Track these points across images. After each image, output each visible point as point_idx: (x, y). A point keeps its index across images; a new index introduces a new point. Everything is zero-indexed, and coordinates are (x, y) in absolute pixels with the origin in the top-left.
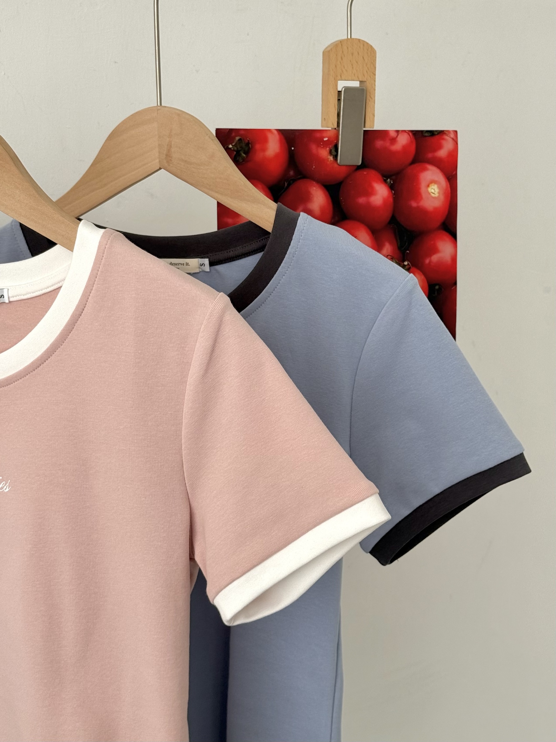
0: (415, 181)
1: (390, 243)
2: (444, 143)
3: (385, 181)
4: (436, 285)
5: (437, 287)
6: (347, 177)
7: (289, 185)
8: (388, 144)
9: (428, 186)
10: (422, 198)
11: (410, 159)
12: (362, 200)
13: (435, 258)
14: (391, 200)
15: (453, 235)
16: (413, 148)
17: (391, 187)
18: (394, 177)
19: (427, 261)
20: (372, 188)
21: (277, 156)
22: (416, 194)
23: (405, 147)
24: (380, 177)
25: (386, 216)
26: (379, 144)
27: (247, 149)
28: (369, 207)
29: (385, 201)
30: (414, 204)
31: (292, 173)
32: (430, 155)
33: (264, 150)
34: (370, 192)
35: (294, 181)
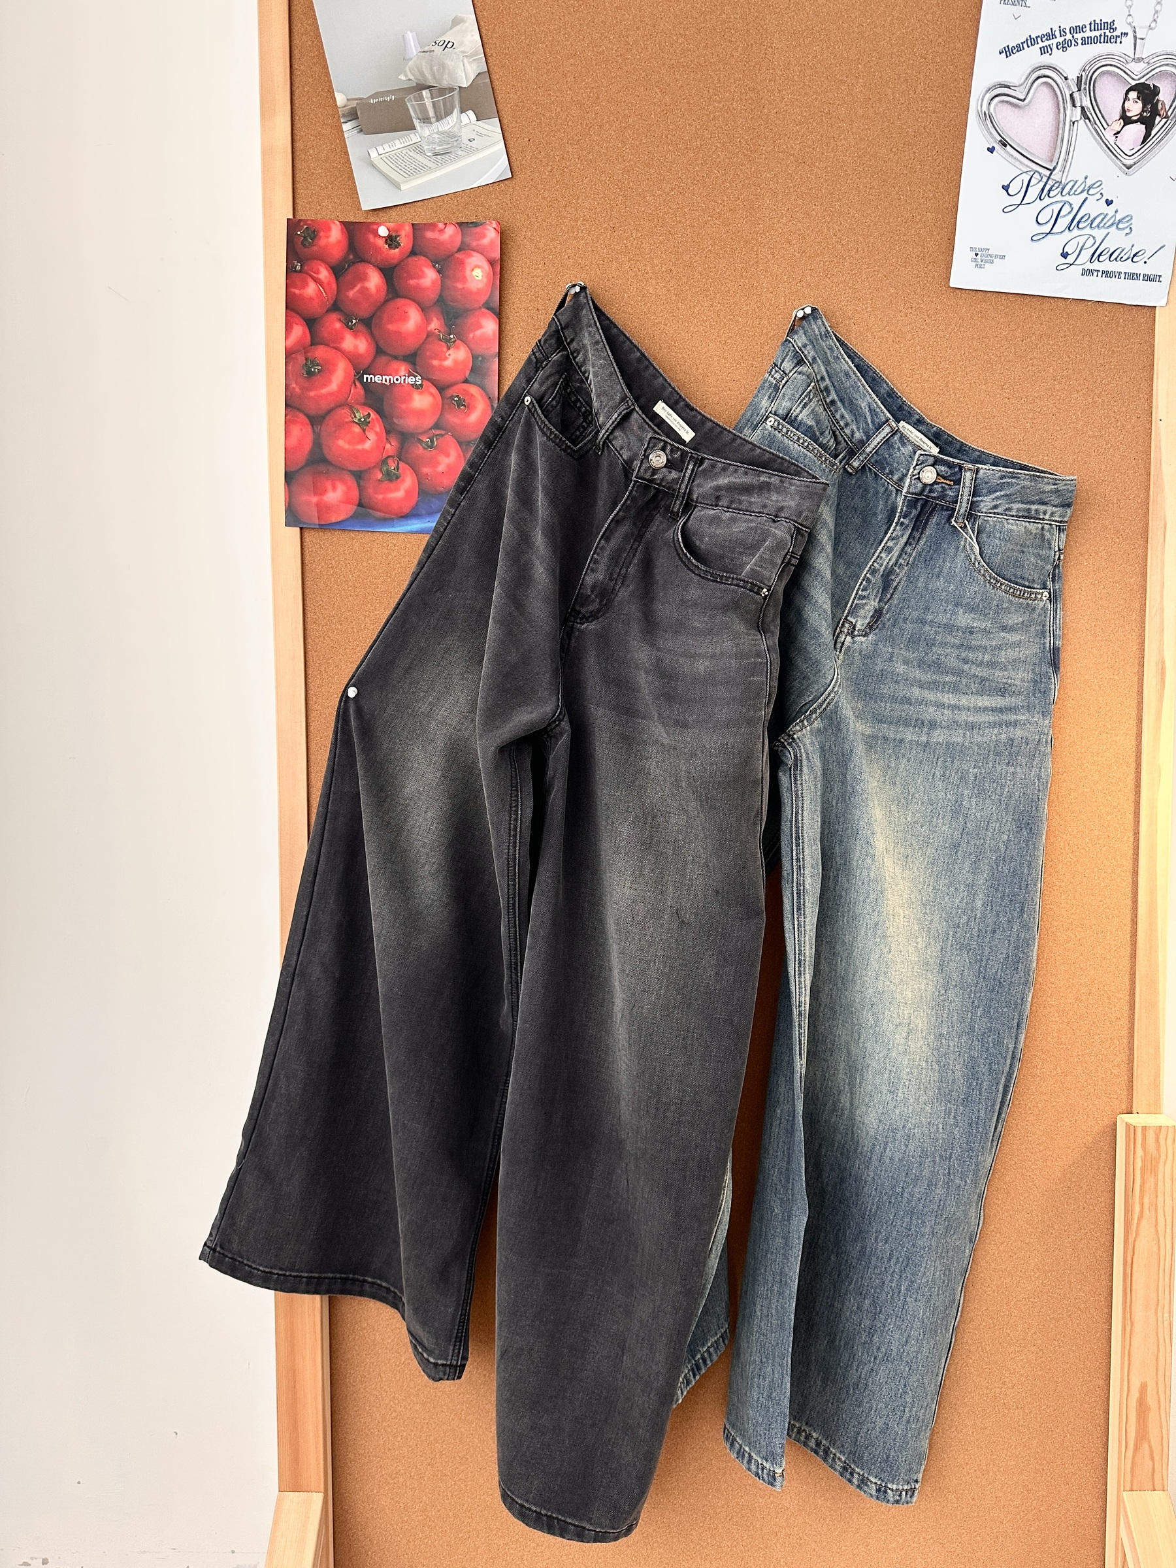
0: (461, 264)
1: (438, 319)
2: (485, 232)
3: (434, 267)
4: (479, 356)
6: (399, 263)
7: (349, 267)
8: (436, 235)
9: (473, 270)
10: (467, 280)
11: (457, 247)
12: (412, 282)
13: (478, 333)
14: (439, 283)
16: (459, 238)
17: (439, 272)
18: (442, 263)
19: (471, 336)
20: (423, 271)
21: (339, 243)
22: (463, 278)
23: (451, 237)
24: (430, 263)
25: (433, 296)
26: (429, 235)
27: (312, 235)
28: (418, 288)
29: (434, 282)
30: (459, 286)
31: (352, 257)
32: (475, 244)
33: (327, 236)
34: (421, 276)
35: (354, 263)
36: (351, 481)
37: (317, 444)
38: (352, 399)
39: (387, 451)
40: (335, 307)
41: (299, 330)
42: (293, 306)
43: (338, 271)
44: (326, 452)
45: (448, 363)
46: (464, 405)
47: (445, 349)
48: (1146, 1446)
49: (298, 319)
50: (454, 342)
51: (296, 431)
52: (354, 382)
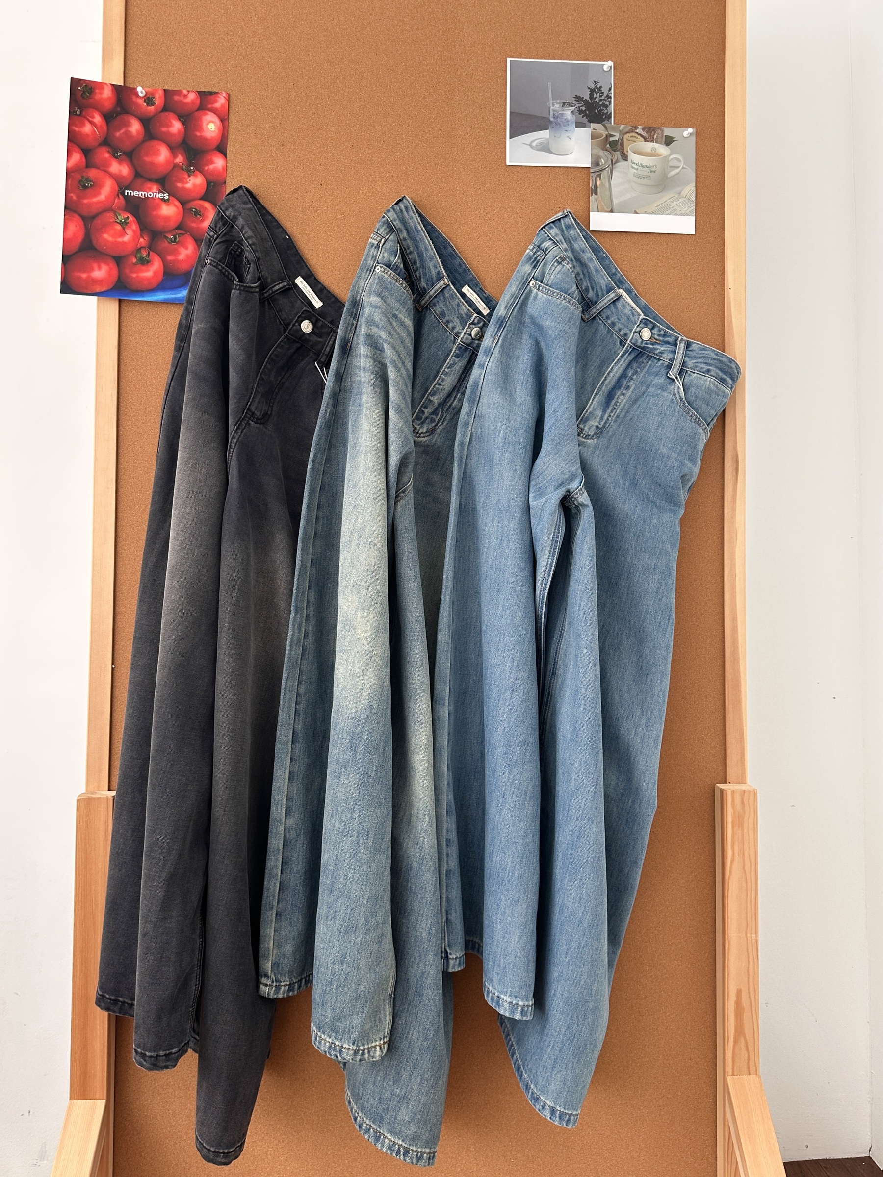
0: (199, 119)
1: (182, 156)
2: (219, 99)
3: (180, 120)
4: (211, 182)
5: (212, 184)
6: (154, 116)
7: (117, 116)
8: (182, 98)
9: (208, 124)
10: (203, 131)
11: (197, 107)
12: (164, 129)
13: (211, 167)
14: (183, 130)
15: (225, 155)
16: (198, 101)
17: (183, 123)
18: (185, 117)
19: (206, 168)
20: (171, 123)
21: (109, 98)
22: (200, 129)
23: (192, 100)
24: (177, 117)
25: (179, 139)
26: (176, 98)
27: (90, 91)
28: (168, 134)
29: (179, 131)
30: (198, 134)
31: (119, 109)
32: (210, 106)
33: (101, 94)
34: (171, 125)
35: (120, 114)
36: (113, 264)
37: (88, 237)
38: (115, 207)
39: (141, 244)
40: (106, 142)
41: (77, 157)
42: (73, 139)
43: (108, 117)
44: (94, 242)
48: (743, 1040)
49: (76, 148)
51: (72, 227)
52: (118, 195)
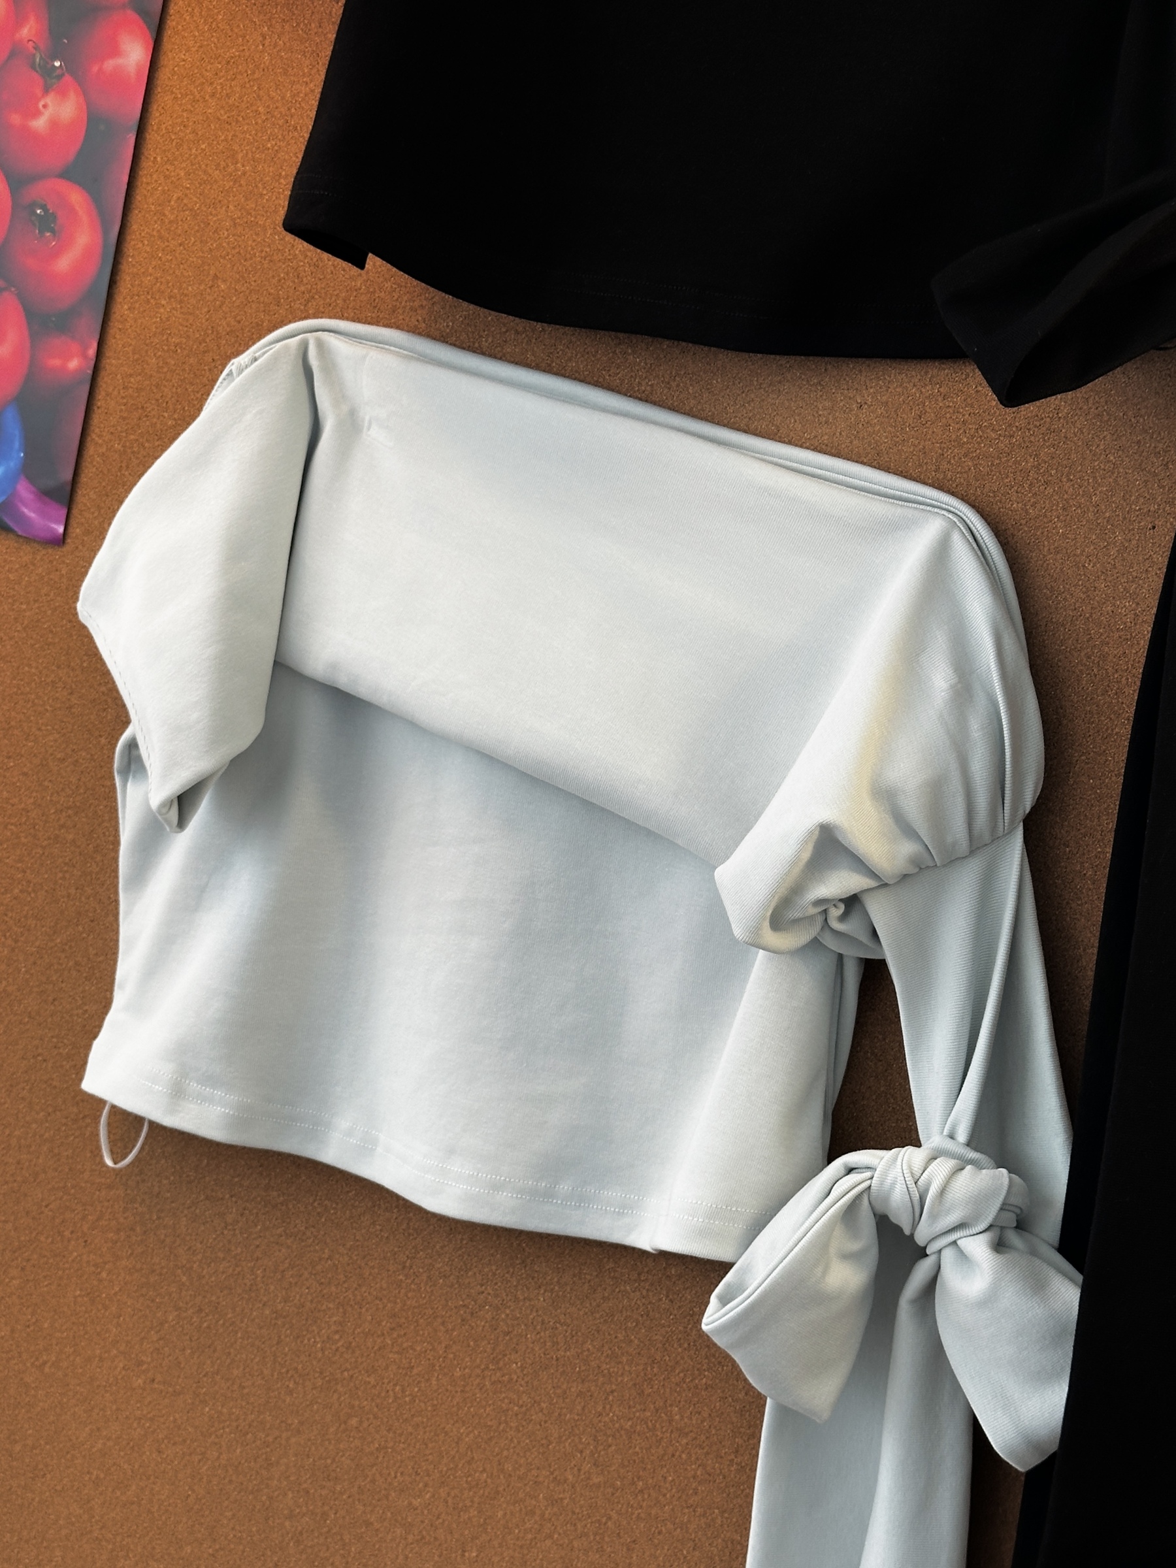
45: (40, 124)
46: (53, 231)
47: (39, 92)
50: (60, 77)
